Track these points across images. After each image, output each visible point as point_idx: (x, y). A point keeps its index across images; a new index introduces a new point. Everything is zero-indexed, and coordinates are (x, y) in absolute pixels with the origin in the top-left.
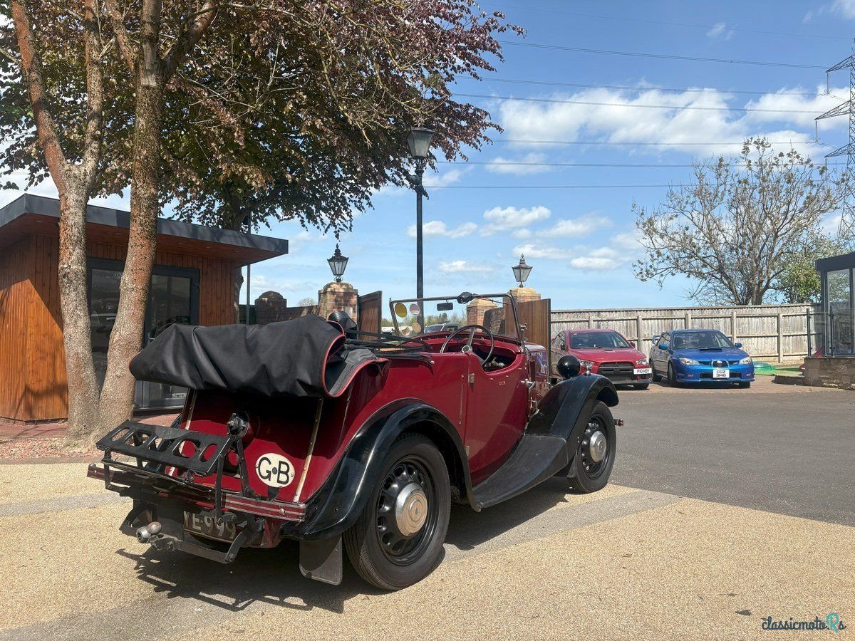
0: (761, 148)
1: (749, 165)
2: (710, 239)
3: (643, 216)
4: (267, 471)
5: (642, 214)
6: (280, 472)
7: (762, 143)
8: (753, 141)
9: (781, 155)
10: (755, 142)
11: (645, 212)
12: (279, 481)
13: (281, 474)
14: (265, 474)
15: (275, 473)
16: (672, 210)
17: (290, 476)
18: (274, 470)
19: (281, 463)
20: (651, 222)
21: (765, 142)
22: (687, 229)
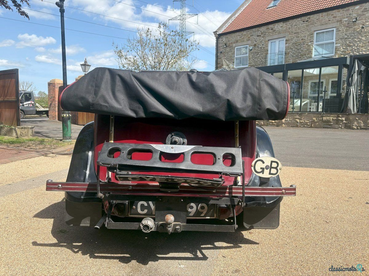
0: (165, 27)
1: (160, 33)
2: (144, 62)
3: (117, 49)
4: (261, 168)
5: (117, 47)
6: (271, 167)
7: (165, 25)
8: (162, 23)
9: (173, 31)
10: (163, 24)
11: (118, 47)
12: (270, 174)
13: (272, 169)
14: (260, 170)
15: (267, 169)
16: (129, 48)
17: (279, 169)
18: (267, 167)
19: (272, 162)
20: (120, 52)
21: (166, 25)
22: (135, 57)
